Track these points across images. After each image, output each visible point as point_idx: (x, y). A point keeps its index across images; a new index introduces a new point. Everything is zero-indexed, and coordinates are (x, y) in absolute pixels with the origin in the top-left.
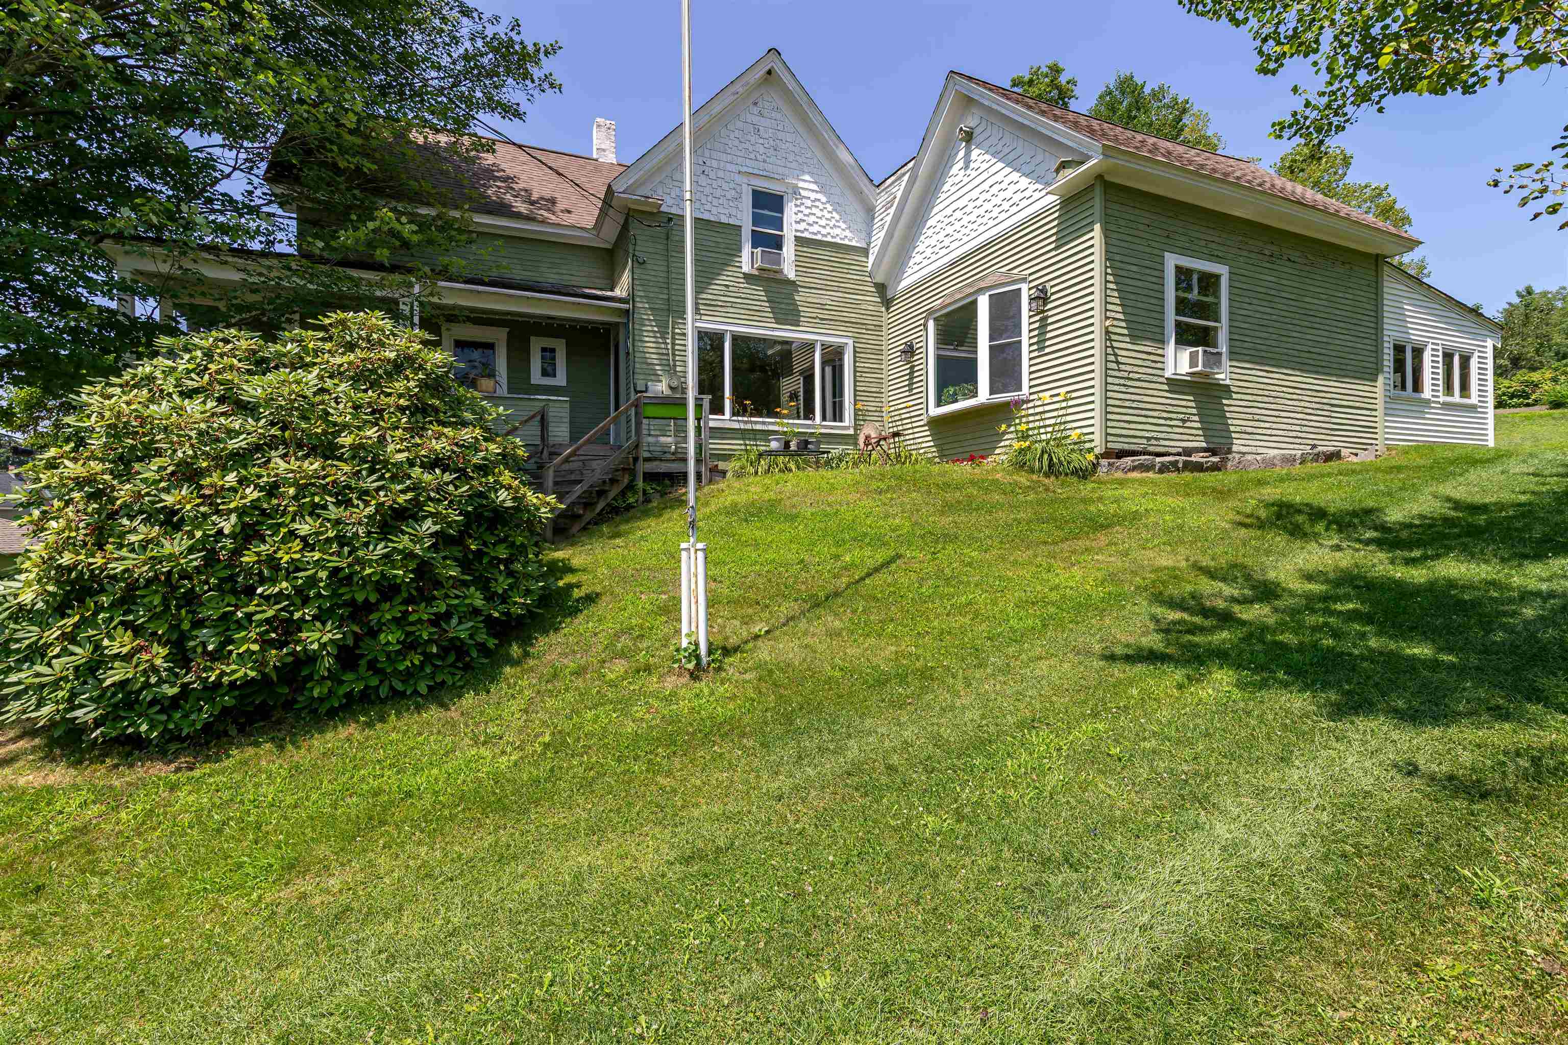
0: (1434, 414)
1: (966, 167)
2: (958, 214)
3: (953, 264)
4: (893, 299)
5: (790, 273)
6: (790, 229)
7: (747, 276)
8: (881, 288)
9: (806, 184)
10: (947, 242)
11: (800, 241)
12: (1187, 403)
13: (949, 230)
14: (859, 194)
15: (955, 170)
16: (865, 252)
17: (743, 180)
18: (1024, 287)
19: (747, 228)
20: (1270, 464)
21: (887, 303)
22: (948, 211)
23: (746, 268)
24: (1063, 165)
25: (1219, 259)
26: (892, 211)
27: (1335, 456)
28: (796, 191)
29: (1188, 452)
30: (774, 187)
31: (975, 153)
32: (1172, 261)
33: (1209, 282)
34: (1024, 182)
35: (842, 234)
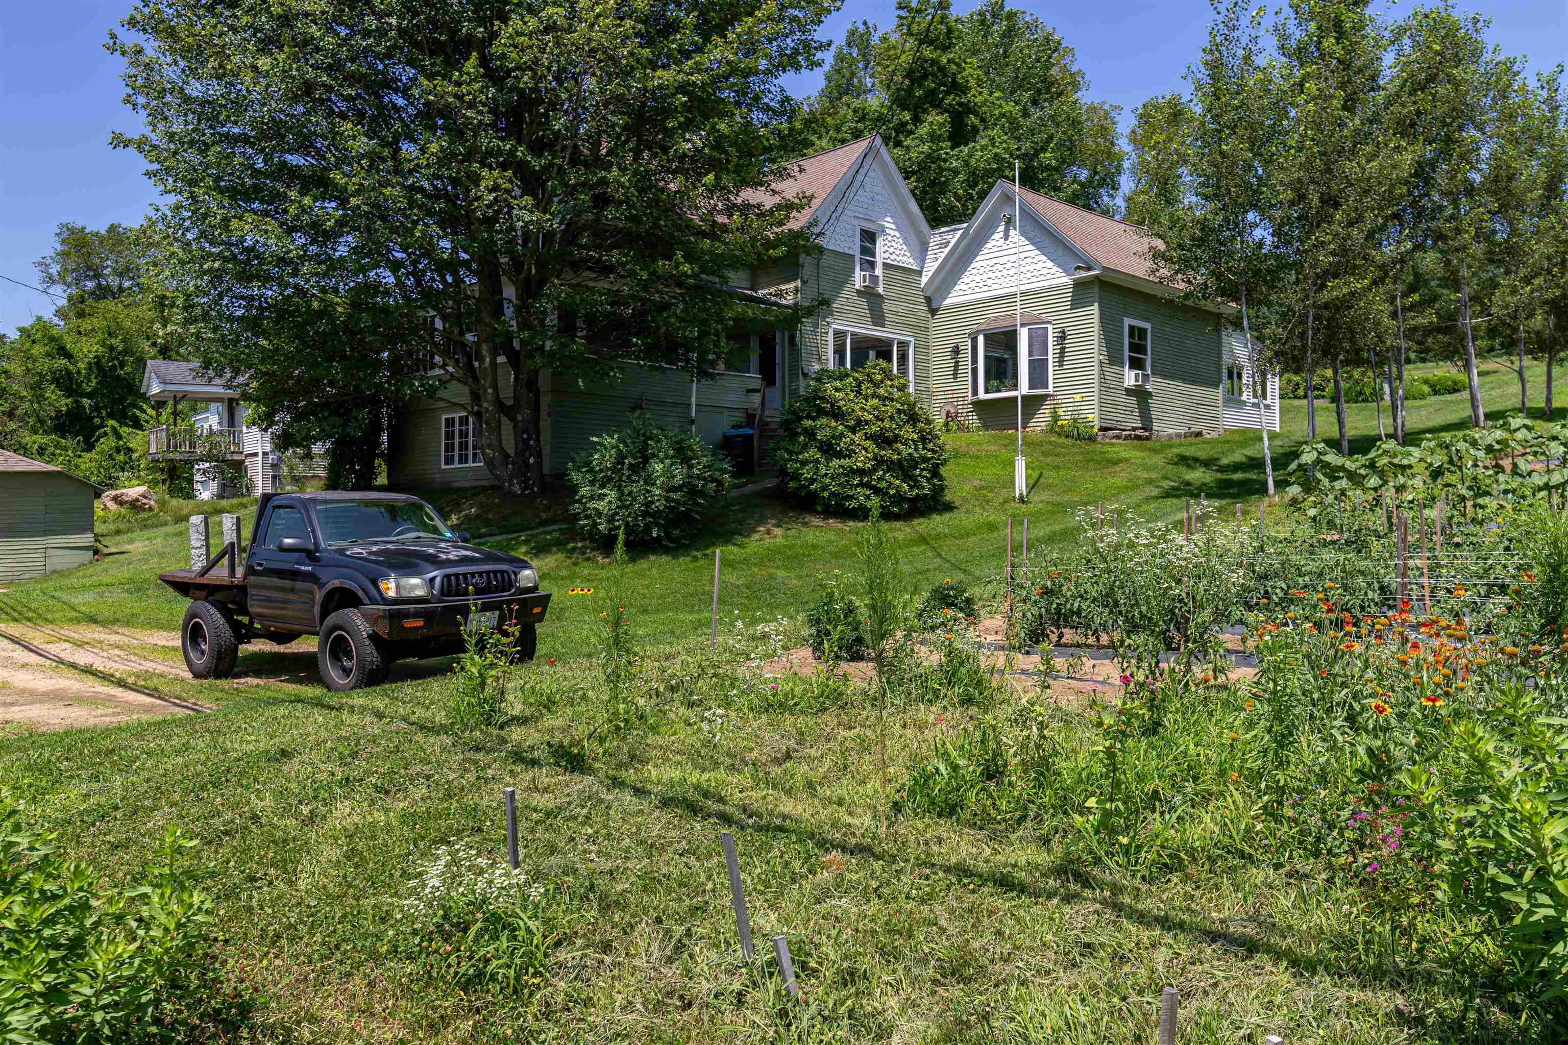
0: (1248, 409)
1: (1006, 238)
2: (998, 267)
3: (995, 299)
4: (937, 310)
5: (880, 290)
6: (880, 258)
7: (858, 291)
8: (928, 300)
9: (888, 223)
10: (989, 282)
11: (886, 266)
12: (1133, 400)
13: (991, 275)
14: (918, 232)
15: (997, 236)
16: (920, 273)
17: (855, 222)
18: (1050, 327)
19: (858, 256)
20: (1170, 437)
21: (933, 312)
22: (992, 262)
23: (857, 287)
24: (1079, 268)
25: (1146, 319)
26: (947, 250)
27: (1199, 434)
28: (883, 230)
29: (1134, 429)
30: (871, 227)
31: (1012, 232)
32: (1127, 322)
33: (1142, 332)
34: (1050, 264)
35: (908, 261)
